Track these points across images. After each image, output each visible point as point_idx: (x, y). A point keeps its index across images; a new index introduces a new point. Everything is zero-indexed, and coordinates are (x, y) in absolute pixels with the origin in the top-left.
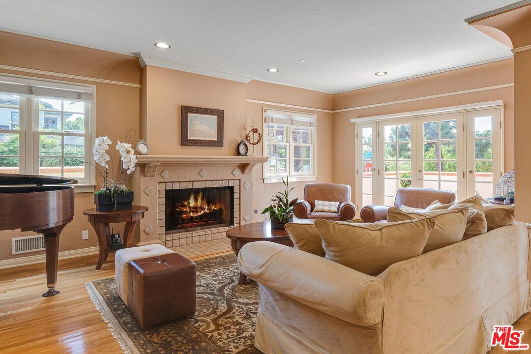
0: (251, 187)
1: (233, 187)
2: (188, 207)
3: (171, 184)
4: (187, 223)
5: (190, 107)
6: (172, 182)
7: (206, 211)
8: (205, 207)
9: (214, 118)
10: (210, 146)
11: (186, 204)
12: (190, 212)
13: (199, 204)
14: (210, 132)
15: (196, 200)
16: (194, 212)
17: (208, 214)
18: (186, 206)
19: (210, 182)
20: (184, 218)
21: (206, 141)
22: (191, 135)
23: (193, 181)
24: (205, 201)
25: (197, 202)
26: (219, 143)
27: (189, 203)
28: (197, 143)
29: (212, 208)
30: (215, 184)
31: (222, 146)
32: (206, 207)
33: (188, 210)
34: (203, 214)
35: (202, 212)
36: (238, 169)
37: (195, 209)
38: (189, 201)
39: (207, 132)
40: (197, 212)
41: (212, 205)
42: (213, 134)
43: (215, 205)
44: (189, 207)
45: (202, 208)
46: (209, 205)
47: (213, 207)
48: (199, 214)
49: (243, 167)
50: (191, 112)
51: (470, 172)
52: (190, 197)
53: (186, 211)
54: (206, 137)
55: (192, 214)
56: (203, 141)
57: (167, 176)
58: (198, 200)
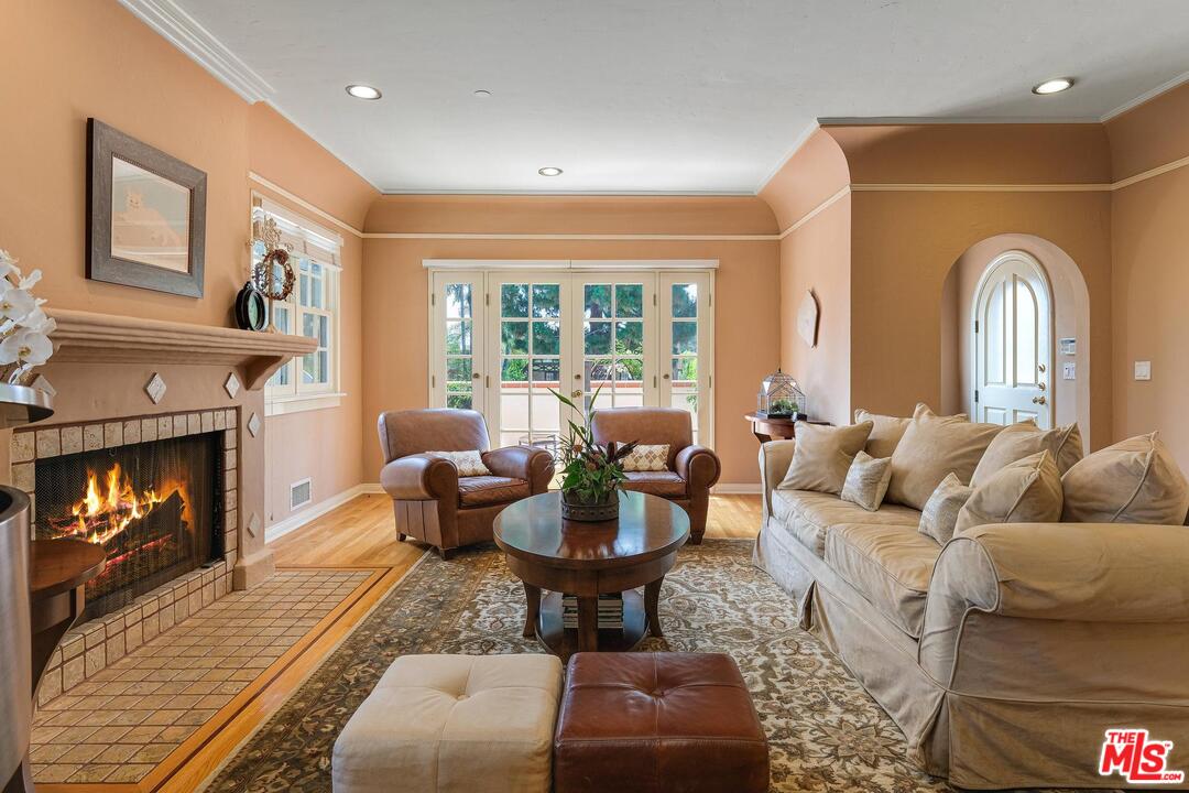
0: (262, 428)
1: (224, 431)
2: (82, 522)
7: (135, 514)
8: (129, 506)
11: (76, 512)
12: (90, 534)
13: (113, 502)
15: (103, 490)
16: (100, 530)
17: (141, 522)
18: (77, 518)
24: (128, 488)
25: (107, 498)
27: (84, 509)
29: (150, 502)
32: (133, 504)
33: (84, 529)
34: (127, 527)
35: (125, 522)
37: (104, 519)
38: (85, 501)
40: (110, 527)
41: (149, 491)
43: (157, 488)
44: (86, 520)
45: (123, 512)
46: (140, 496)
47: (153, 499)
48: (115, 531)
49: (254, 368)
51: (666, 376)
52: (87, 487)
53: (80, 534)
55: (95, 538)
58: (108, 490)
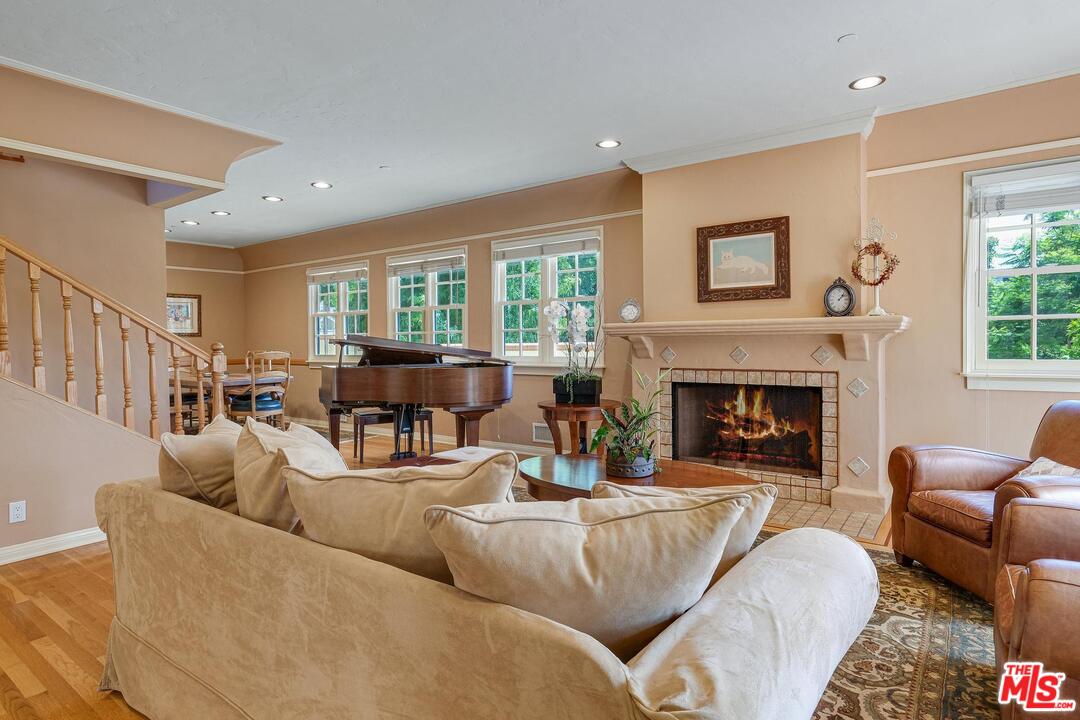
1: (821, 388)
2: (732, 417)
3: (681, 372)
4: (732, 450)
5: (712, 227)
6: (683, 369)
7: (772, 430)
8: (769, 423)
9: (768, 239)
10: (758, 298)
11: (728, 408)
12: (737, 428)
13: (756, 413)
14: (757, 268)
15: (750, 403)
16: (746, 430)
17: (777, 438)
18: (728, 411)
19: (758, 373)
20: (724, 438)
21: (747, 288)
22: (715, 279)
23: (722, 370)
24: (769, 410)
25: (752, 409)
26: (781, 289)
27: (734, 408)
28: (728, 295)
29: (785, 428)
30: (770, 379)
31: (787, 295)
32: (772, 424)
33: (733, 422)
34: (766, 437)
35: (765, 433)
36: (832, 348)
37: (747, 423)
38: (735, 403)
39: (750, 269)
40: (753, 431)
41: (786, 420)
42: (766, 272)
43: (792, 422)
44: (735, 417)
45: (764, 425)
46: (778, 421)
47: (787, 428)
48: (756, 436)
50: (714, 237)
52: (737, 393)
53: (729, 425)
54: (749, 281)
55: (741, 433)
56: (741, 289)
57: (673, 358)
58: (753, 404)
